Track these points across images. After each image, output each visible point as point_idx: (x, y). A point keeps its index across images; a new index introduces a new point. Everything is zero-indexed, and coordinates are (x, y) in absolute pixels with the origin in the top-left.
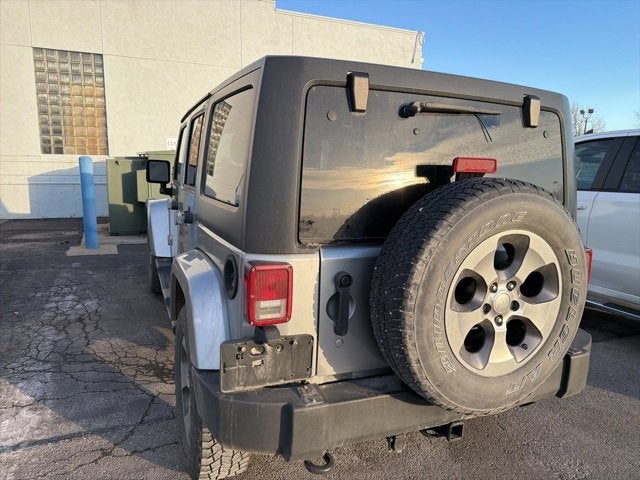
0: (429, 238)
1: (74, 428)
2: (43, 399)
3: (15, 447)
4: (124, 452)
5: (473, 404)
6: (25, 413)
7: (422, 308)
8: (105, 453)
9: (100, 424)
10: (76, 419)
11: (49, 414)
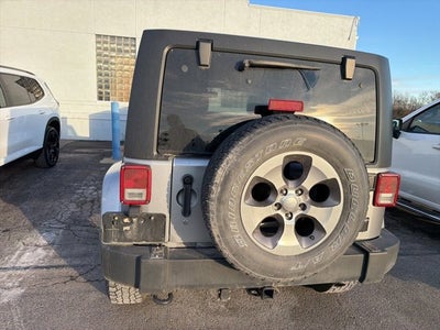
0: (228, 152)
1: (62, 262)
2: (53, 244)
3: (25, 268)
4: (82, 279)
5: (263, 272)
6: (40, 250)
7: (220, 200)
8: (72, 279)
9: (77, 262)
10: (65, 257)
11: (52, 252)
